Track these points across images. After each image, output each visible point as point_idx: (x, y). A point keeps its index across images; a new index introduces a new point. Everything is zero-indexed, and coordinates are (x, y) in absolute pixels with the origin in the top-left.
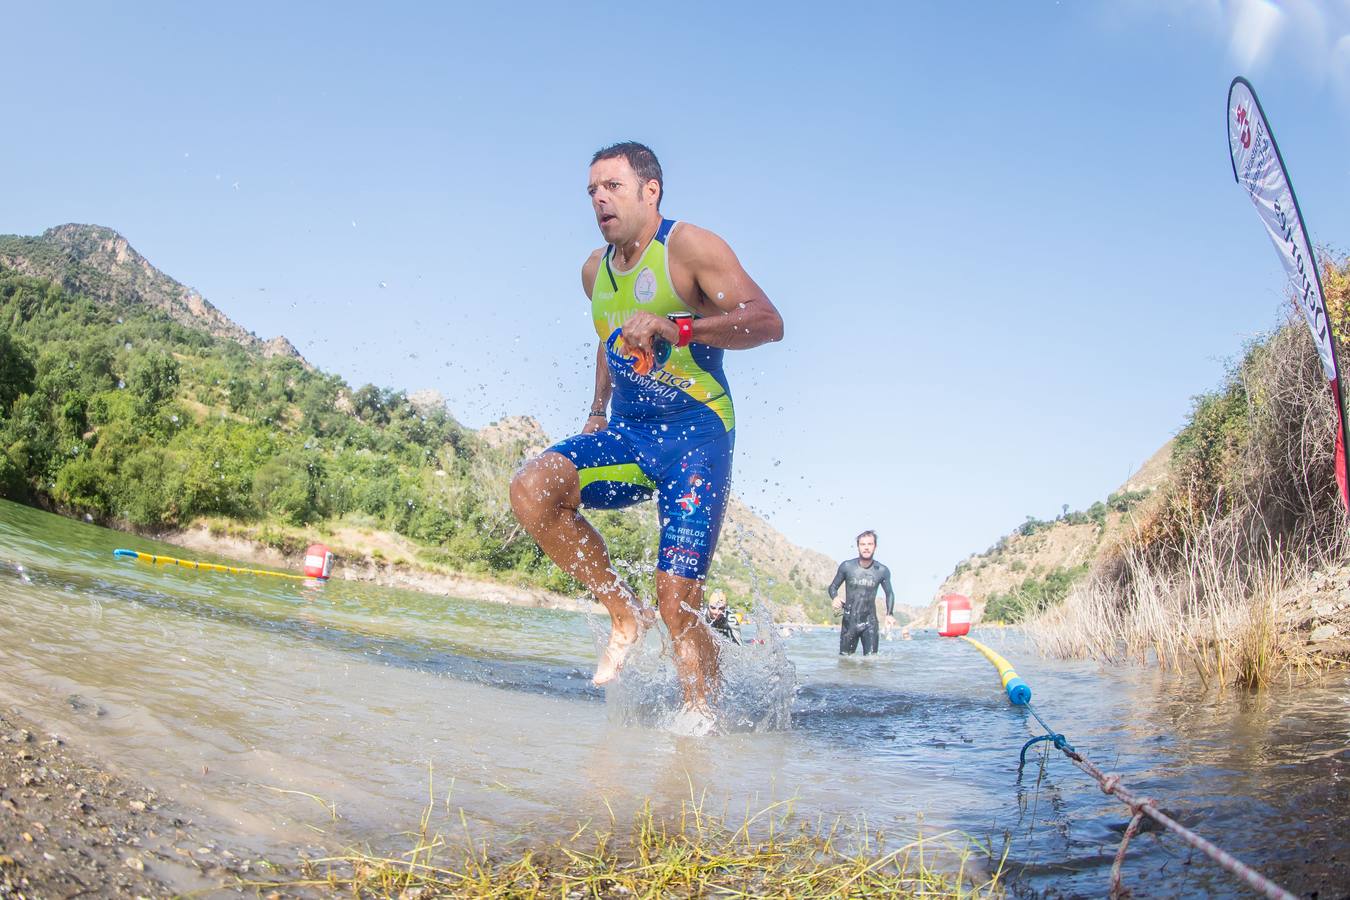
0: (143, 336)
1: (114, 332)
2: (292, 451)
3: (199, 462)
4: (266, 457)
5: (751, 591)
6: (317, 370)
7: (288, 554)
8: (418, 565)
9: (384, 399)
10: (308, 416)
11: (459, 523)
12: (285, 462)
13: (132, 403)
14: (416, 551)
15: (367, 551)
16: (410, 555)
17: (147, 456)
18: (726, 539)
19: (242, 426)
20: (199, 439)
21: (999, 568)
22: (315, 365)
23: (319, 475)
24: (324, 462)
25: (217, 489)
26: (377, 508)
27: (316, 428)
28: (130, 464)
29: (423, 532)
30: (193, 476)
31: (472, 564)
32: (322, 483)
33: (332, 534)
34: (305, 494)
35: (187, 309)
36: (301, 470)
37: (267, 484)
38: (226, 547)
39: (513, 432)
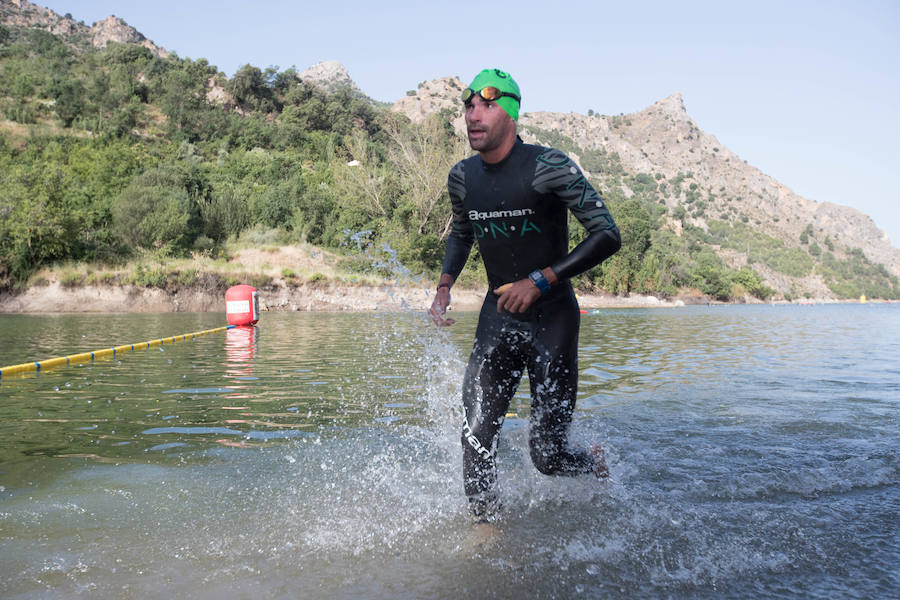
2: (160, 165)
4: (122, 179)
6: (173, 56)
7: (174, 293)
8: (338, 279)
9: (269, 82)
10: (172, 115)
11: (383, 221)
12: (153, 181)
14: (336, 261)
15: (275, 272)
16: (328, 267)
19: (83, 142)
23: (201, 188)
24: (207, 172)
25: (60, 231)
26: (280, 218)
27: (187, 132)
29: (340, 238)
31: (403, 267)
32: (206, 199)
33: (229, 258)
34: (186, 217)
36: (176, 187)
37: (133, 212)
38: (88, 301)
39: (437, 100)
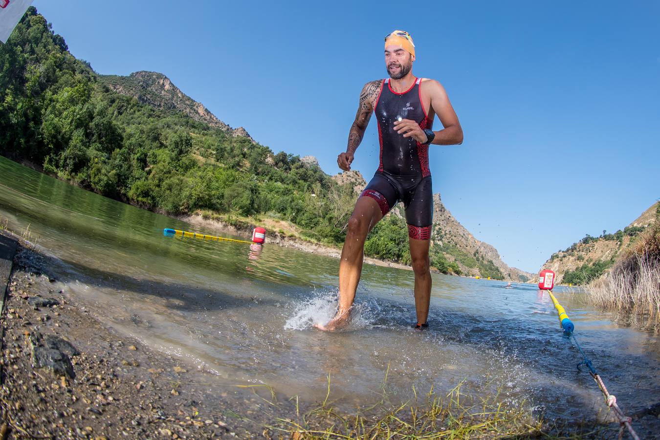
0: (176, 124)
1: (162, 122)
2: (244, 181)
3: (199, 184)
5: (455, 260)
6: (258, 144)
7: (239, 229)
8: (300, 238)
9: (289, 159)
10: (252, 164)
11: (321, 219)
12: (240, 186)
13: (169, 155)
14: (299, 231)
15: (277, 230)
16: (297, 232)
17: (175, 180)
18: (445, 235)
19: (221, 168)
20: (200, 173)
21: (572, 258)
22: (257, 142)
23: (256, 193)
24: (259, 187)
25: (207, 197)
26: (282, 210)
27: (256, 171)
28: (166, 183)
29: (303, 222)
30: (196, 190)
31: (326, 239)
32: (257, 197)
33: (260, 221)
34: (249, 202)
35: (197, 113)
36: (247, 190)
37: (231, 196)
38: (210, 224)
39: (349, 178)
